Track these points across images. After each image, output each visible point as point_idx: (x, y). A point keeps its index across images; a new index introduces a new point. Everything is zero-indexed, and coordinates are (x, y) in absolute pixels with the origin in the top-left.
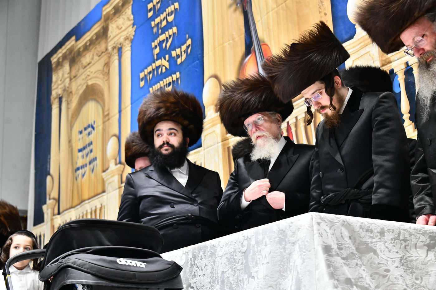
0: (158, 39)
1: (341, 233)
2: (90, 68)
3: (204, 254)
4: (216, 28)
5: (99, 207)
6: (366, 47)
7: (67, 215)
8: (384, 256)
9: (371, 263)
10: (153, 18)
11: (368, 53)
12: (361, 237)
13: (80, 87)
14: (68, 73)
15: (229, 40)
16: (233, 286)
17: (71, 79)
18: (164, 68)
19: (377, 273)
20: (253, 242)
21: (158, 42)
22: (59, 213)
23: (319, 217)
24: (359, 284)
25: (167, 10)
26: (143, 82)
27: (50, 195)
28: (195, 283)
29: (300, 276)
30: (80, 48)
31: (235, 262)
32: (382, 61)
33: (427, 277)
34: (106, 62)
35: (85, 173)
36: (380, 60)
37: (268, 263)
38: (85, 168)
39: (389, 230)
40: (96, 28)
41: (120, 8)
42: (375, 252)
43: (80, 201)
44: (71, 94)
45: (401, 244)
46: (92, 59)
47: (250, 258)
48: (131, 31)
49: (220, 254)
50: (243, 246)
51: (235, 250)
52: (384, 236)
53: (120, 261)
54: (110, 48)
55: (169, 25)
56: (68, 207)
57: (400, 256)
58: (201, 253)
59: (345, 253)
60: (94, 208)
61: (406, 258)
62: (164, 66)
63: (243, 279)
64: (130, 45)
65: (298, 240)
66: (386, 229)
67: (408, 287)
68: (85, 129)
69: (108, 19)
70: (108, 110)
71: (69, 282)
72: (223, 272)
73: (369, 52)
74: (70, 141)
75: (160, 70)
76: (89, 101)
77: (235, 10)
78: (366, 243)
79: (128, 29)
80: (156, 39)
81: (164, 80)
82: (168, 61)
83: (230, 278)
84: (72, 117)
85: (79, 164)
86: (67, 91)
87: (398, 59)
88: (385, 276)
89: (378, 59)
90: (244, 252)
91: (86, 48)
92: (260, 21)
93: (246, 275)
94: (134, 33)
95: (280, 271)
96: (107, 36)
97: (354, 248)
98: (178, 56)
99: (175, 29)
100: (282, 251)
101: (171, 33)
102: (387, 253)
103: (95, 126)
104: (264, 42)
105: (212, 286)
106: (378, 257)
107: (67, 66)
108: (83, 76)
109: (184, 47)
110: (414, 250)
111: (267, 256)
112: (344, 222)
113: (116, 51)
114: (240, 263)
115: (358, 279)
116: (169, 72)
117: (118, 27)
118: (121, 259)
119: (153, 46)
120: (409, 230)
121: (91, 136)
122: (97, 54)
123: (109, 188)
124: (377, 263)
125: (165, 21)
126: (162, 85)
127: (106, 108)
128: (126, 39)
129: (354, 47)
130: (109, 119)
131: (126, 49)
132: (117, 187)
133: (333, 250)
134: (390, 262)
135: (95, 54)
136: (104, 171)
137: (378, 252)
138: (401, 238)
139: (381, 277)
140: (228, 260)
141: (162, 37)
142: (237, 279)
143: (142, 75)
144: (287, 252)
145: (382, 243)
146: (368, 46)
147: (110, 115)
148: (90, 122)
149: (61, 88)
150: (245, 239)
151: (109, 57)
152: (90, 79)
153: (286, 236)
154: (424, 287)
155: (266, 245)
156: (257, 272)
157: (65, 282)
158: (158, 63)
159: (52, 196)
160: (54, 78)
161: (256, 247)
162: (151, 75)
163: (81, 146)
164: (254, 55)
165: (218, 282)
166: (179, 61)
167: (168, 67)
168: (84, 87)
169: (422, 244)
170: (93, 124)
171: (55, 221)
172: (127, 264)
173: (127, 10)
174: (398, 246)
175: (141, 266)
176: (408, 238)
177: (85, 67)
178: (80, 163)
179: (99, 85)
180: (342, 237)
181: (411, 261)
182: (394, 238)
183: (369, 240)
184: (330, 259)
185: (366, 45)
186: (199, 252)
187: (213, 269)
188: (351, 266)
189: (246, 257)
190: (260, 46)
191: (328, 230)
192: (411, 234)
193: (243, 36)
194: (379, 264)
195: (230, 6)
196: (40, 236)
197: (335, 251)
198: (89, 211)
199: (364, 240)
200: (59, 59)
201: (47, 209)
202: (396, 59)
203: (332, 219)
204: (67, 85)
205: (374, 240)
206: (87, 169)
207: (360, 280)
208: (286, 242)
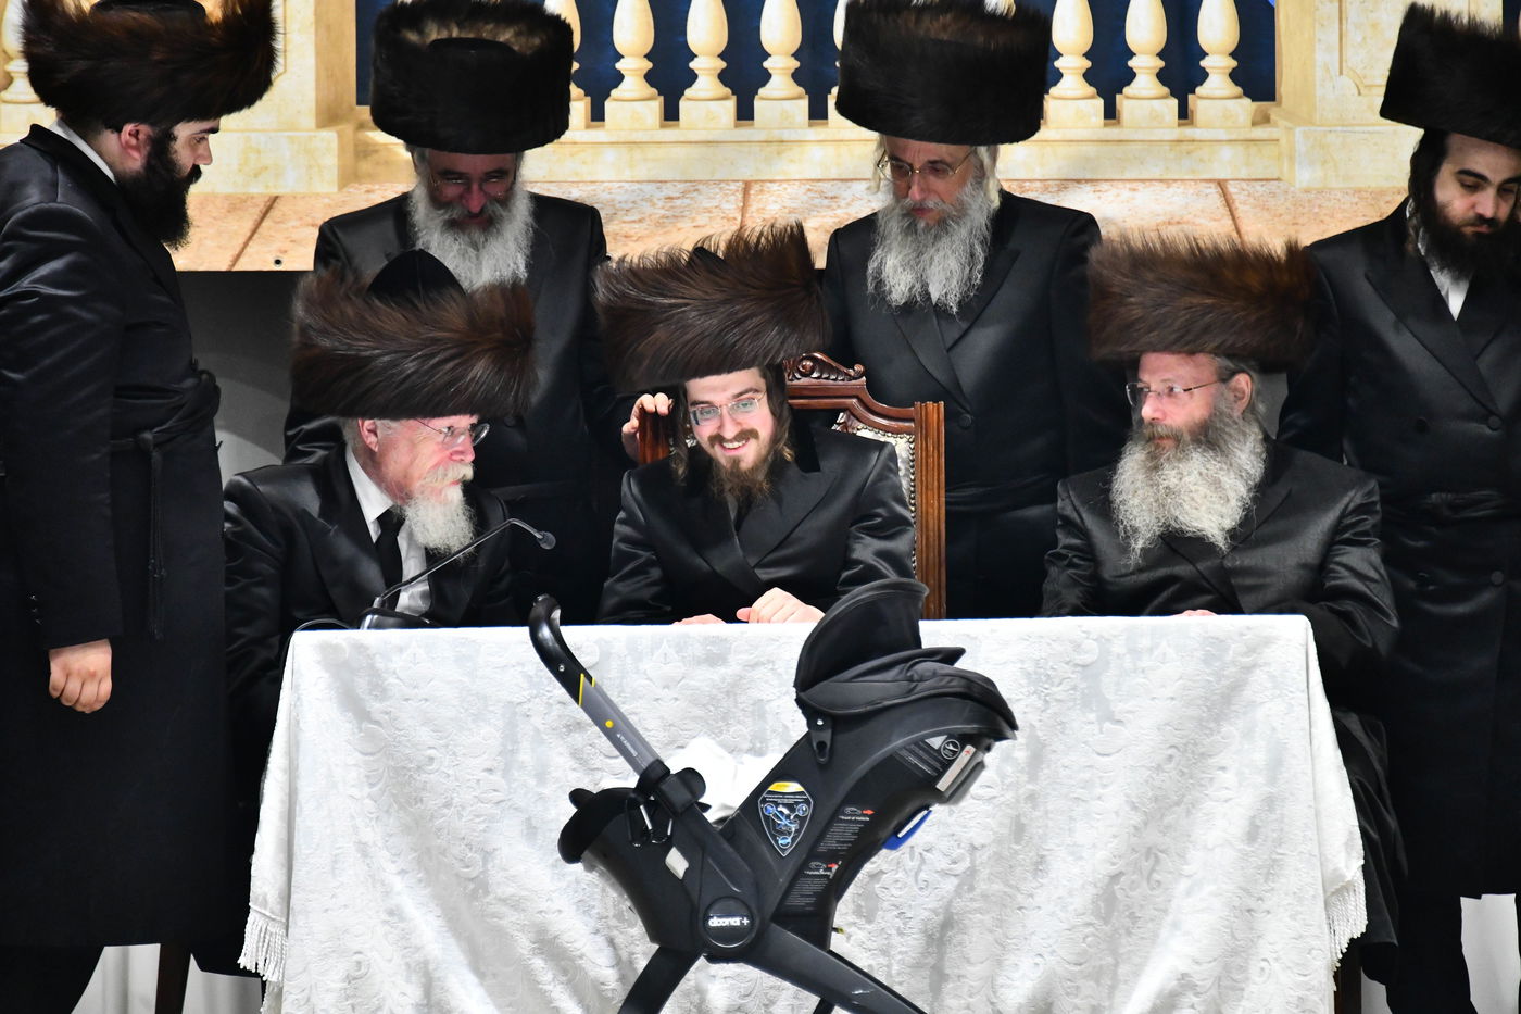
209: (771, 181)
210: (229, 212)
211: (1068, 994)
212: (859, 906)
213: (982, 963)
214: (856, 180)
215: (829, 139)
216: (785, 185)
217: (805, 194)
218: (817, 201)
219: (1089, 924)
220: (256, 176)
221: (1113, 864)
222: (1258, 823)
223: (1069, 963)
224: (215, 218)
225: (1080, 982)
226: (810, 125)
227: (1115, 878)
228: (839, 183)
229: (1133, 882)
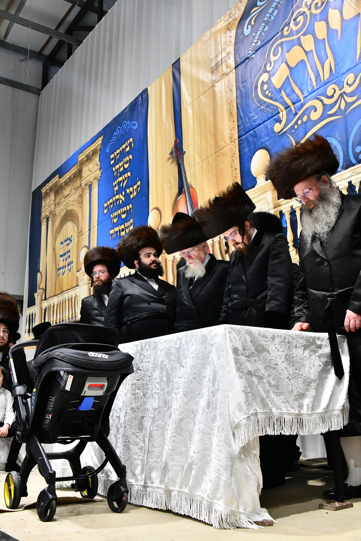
0: (117, 180)
1: (245, 339)
2: (69, 198)
3: (149, 347)
4: (158, 175)
5: (74, 296)
6: (264, 194)
7: (51, 300)
8: (274, 354)
9: (265, 359)
10: (114, 165)
11: (265, 199)
12: (258, 341)
13: (62, 211)
14: (53, 201)
15: (167, 184)
16: (169, 371)
17: (55, 205)
18: (121, 201)
19: (269, 366)
20: (184, 342)
21: (117, 182)
22: (45, 299)
23: (230, 328)
24: (257, 374)
25: (124, 160)
26: (107, 209)
27: (39, 286)
28: (142, 367)
29: (216, 368)
30: (62, 184)
31: (171, 354)
32: (274, 204)
33: (304, 368)
34: (80, 194)
35: (65, 272)
37: (194, 357)
38: (65, 269)
39: (278, 335)
40: (74, 170)
41: (91, 156)
42: (268, 352)
43: (61, 291)
44: (55, 216)
45: (286, 346)
46: (71, 191)
47: (181, 353)
48: (99, 173)
49: (161, 348)
50: (176, 344)
51: (171, 346)
52: (275, 340)
53: (91, 354)
54: (83, 185)
55: (125, 171)
56: (52, 295)
57: (285, 354)
58: (147, 347)
59: (247, 353)
60: (70, 297)
61: (289, 355)
62: (121, 199)
63: (176, 367)
64: (97, 183)
65: (215, 343)
66: (276, 335)
67: (290, 375)
68: (65, 241)
69: (82, 164)
70: (82, 228)
71: (54, 369)
72: (162, 361)
73: (266, 197)
74: (54, 249)
75: (118, 202)
76: (68, 221)
77: (172, 162)
78: (262, 345)
79: (96, 172)
80: (116, 180)
81: (121, 210)
82: (124, 196)
83: (167, 366)
84: (56, 232)
85: (61, 266)
86: (53, 213)
87: (286, 204)
88: (274, 368)
89: (272, 203)
90: (177, 349)
91: (66, 183)
92: (189, 172)
93: (178, 365)
94: (100, 175)
95: (202, 364)
96: (81, 175)
97: (254, 349)
98: (131, 193)
99: (129, 174)
100: (204, 349)
101: (126, 176)
102: (276, 352)
103: (72, 239)
104: (191, 186)
105: (154, 370)
106: (270, 355)
107: (52, 196)
108: (64, 204)
109: (135, 187)
110: (294, 349)
111: (193, 352)
112: (247, 330)
113: (87, 187)
114: (174, 356)
115: (256, 371)
116: (125, 204)
117: (89, 170)
118: (91, 353)
119: (114, 185)
120: (292, 335)
121: (69, 246)
122: (74, 188)
123: (81, 283)
124: (269, 359)
125: (123, 167)
126: (119, 213)
127: (80, 227)
128: (95, 178)
129: (255, 194)
130: (82, 235)
131: (95, 186)
132: (87, 283)
133: (240, 351)
134: (278, 359)
135: (73, 188)
136: (78, 271)
137: (271, 351)
138: (286, 341)
139: (272, 369)
140: (166, 352)
141: (120, 179)
142: (172, 366)
143: (106, 205)
144: (207, 350)
145: (273, 345)
147: (83, 232)
148: (69, 236)
149: (48, 211)
150: (178, 339)
151: (83, 191)
152: (69, 206)
153: (207, 339)
154: (301, 375)
155: (192, 345)
156: (186, 363)
157: (52, 369)
158: (117, 197)
159: (41, 287)
160: (43, 204)
161: (185, 345)
162: (112, 206)
163: (62, 253)
164: (184, 194)
165: (158, 368)
166: (132, 196)
167: (124, 200)
168: (65, 211)
169: (300, 345)
170: (71, 238)
171: (43, 304)
172: (95, 356)
173: (96, 158)
174: (284, 347)
175: (105, 357)
176: (291, 341)
177: (66, 197)
178: (61, 264)
179: (75, 210)
180: (246, 341)
181: (293, 357)
182: (281, 342)
183: (265, 343)
184: (237, 358)
186: (146, 346)
187: (155, 358)
188: (251, 361)
189: (178, 352)
190: (188, 189)
191: (236, 337)
192: (293, 339)
193: (177, 181)
194: (271, 360)
195: (169, 159)
196: (32, 315)
197: (241, 352)
198: (67, 299)
199: (261, 343)
200: (47, 190)
201: (38, 296)
202: (284, 203)
203: (239, 329)
204: (53, 209)
205: (267, 343)
206: (66, 269)
207: (257, 371)
208: (206, 344)
211: (171, 460)
212: (139, 427)
213: (159, 447)
219: (174, 436)
221: (180, 415)
222: (210, 401)
223: (170, 449)
225: (174, 456)
227: (181, 420)
229: (188, 422)
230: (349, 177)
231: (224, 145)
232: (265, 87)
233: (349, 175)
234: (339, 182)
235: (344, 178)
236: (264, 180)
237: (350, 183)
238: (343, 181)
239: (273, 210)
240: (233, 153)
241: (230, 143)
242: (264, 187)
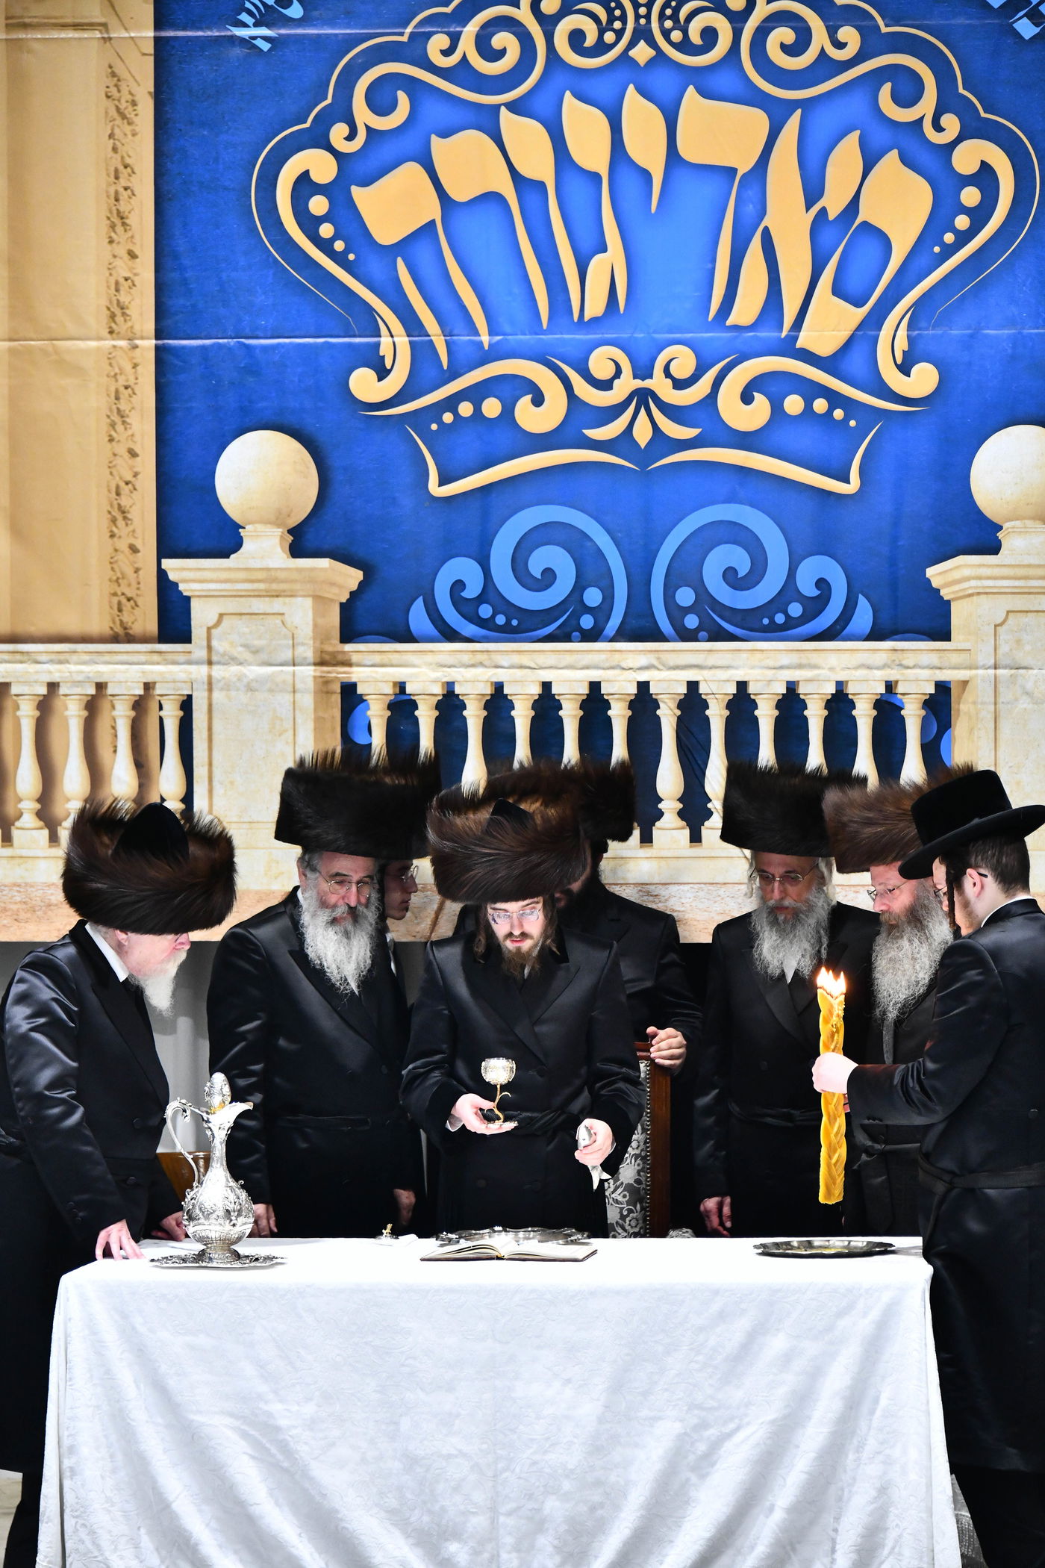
6: (276, 599)
11: (279, 617)
32: (321, 652)
36: (314, 647)
73: (283, 614)
87: (375, 666)
89: (311, 642)
129: (227, 582)
146: (280, 599)
185: (274, 594)
202: (369, 662)
209: (615, 884)
210: (258, 902)
214: (671, 884)
215: (653, 856)
216: (624, 887)
217: (637, 893)
218: (645, 898)
220: (276, 878)
224: (248, 906)
226: (641, 847)
228: (660, 886)
230: (640, 669)
231: (72, 329)
232: (318, 205)
233: (643, 661)
234: (604, 669)
235: (624, 665)
236: (279, 550)
237: (643, 686)
238: (617, 672)
239: (312, 668)
240: (122, 381)
241: (105, 333)
242: (282, 575)
